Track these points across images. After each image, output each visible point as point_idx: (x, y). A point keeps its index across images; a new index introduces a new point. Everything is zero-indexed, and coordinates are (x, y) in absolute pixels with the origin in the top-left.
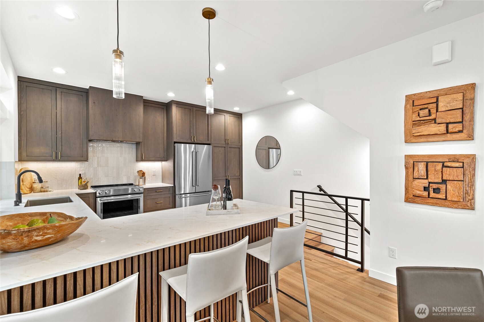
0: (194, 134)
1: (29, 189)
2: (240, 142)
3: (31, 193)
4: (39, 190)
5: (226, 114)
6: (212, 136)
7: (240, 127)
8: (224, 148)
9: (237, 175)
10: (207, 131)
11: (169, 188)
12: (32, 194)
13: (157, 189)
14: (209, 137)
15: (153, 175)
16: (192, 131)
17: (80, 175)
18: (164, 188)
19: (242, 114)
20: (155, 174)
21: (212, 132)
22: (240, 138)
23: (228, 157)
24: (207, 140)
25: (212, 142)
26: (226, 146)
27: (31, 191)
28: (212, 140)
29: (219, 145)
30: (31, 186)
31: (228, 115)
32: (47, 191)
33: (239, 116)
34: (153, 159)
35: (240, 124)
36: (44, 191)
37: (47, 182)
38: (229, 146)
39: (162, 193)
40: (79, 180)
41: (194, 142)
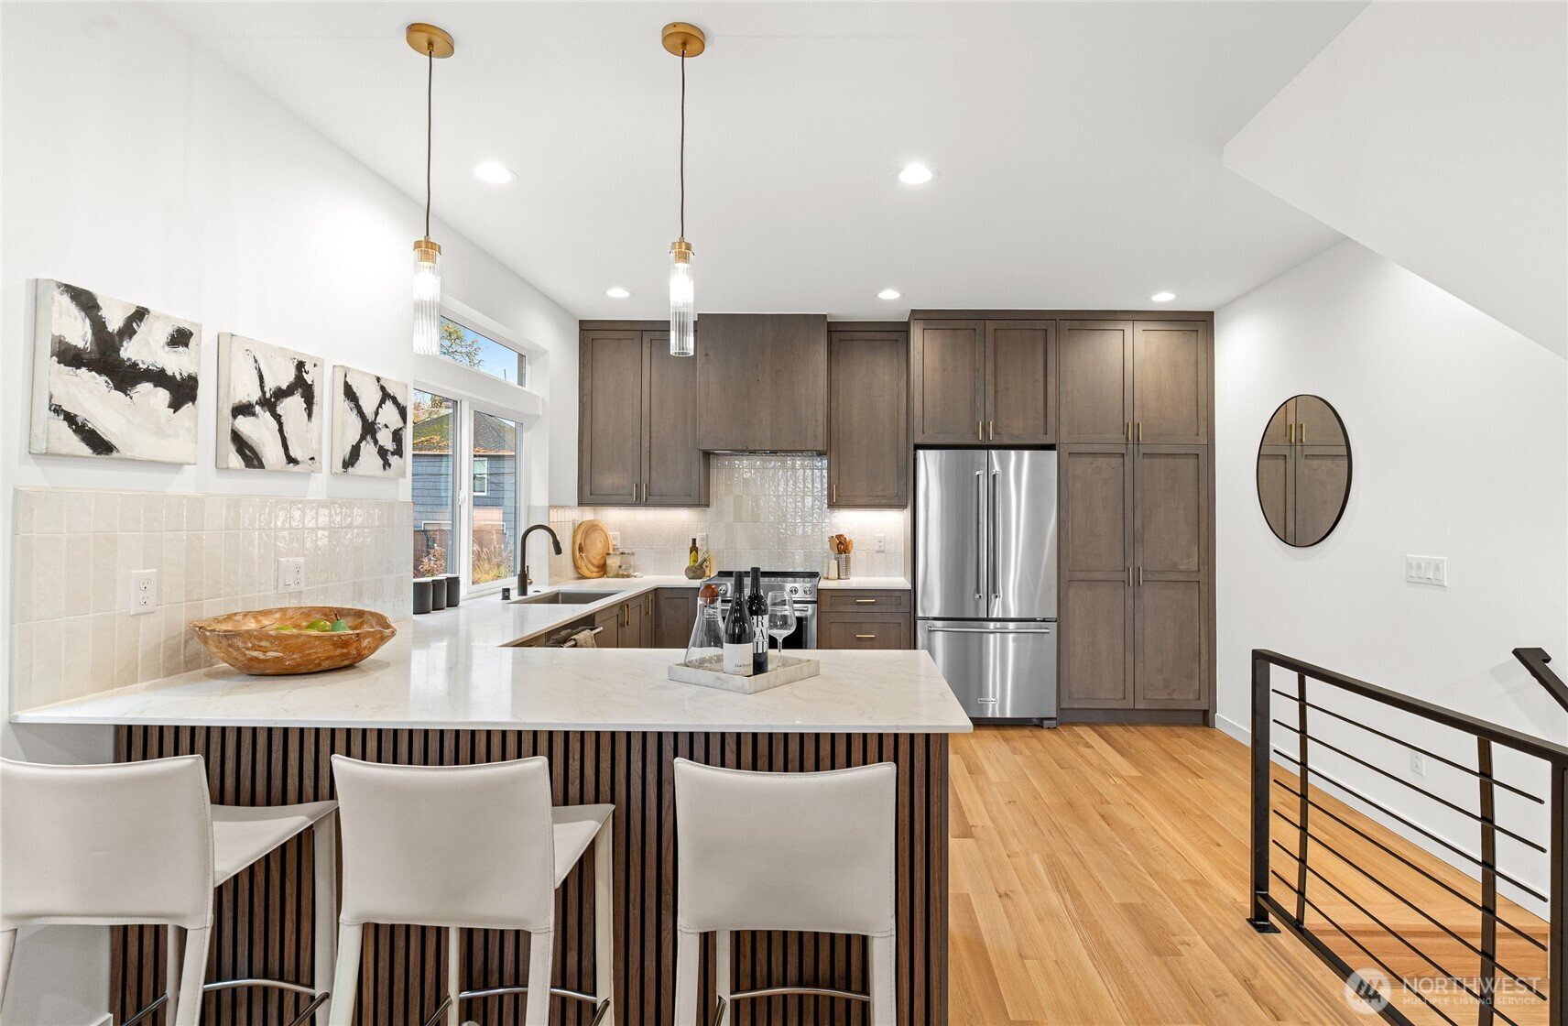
0: (988, 413)
1: (598, 567)
2: (1203, 430)
3: (602, 576)
4: (616, 572)
5: (1128, 327)
6: (1064, 417)
7: (1202, 367)
8: (1121, 460)
9: (1183, 567)
10: (1041, 397)
11: (897, 594)
12: (604, 580)
13: (857, 594)
14: (1052, 419)
15: (878, 552)
16: (979, 404)
17: (694, 540)
18: (884, 594)
19: (1211, 314)
20: (882, 549)
21: (1063, 402)
22: (1203, 413)
23: (1138, 495)
24: (1042, 431)
25: (1064, 437)
26: (1130, 451)
27: (601, 573)
28: (1064, 430)
29: (1097, 449)
30: (602, 562)
31: (1139, 327)
32: (628, 576)
33: (1198, 325)
34: (863, 501)
35: (1202, 356)
36: (623, 576)
37: (633, 554)
38: (1143, 449)
39: (875, 609)
40: (691, 552)
41: (987, 443)
